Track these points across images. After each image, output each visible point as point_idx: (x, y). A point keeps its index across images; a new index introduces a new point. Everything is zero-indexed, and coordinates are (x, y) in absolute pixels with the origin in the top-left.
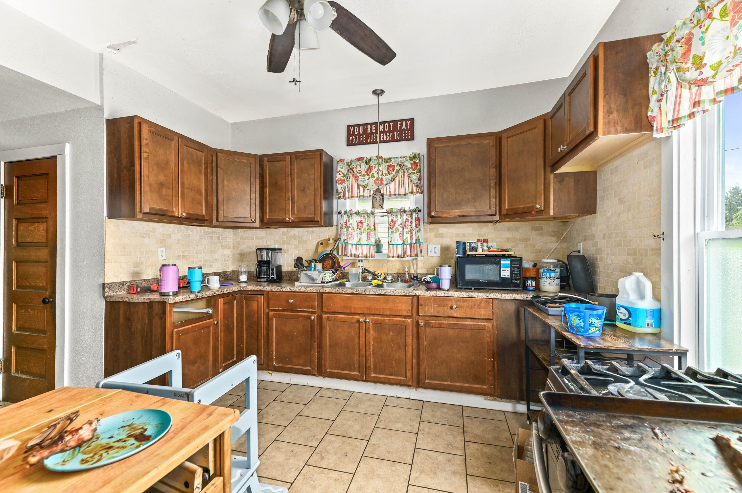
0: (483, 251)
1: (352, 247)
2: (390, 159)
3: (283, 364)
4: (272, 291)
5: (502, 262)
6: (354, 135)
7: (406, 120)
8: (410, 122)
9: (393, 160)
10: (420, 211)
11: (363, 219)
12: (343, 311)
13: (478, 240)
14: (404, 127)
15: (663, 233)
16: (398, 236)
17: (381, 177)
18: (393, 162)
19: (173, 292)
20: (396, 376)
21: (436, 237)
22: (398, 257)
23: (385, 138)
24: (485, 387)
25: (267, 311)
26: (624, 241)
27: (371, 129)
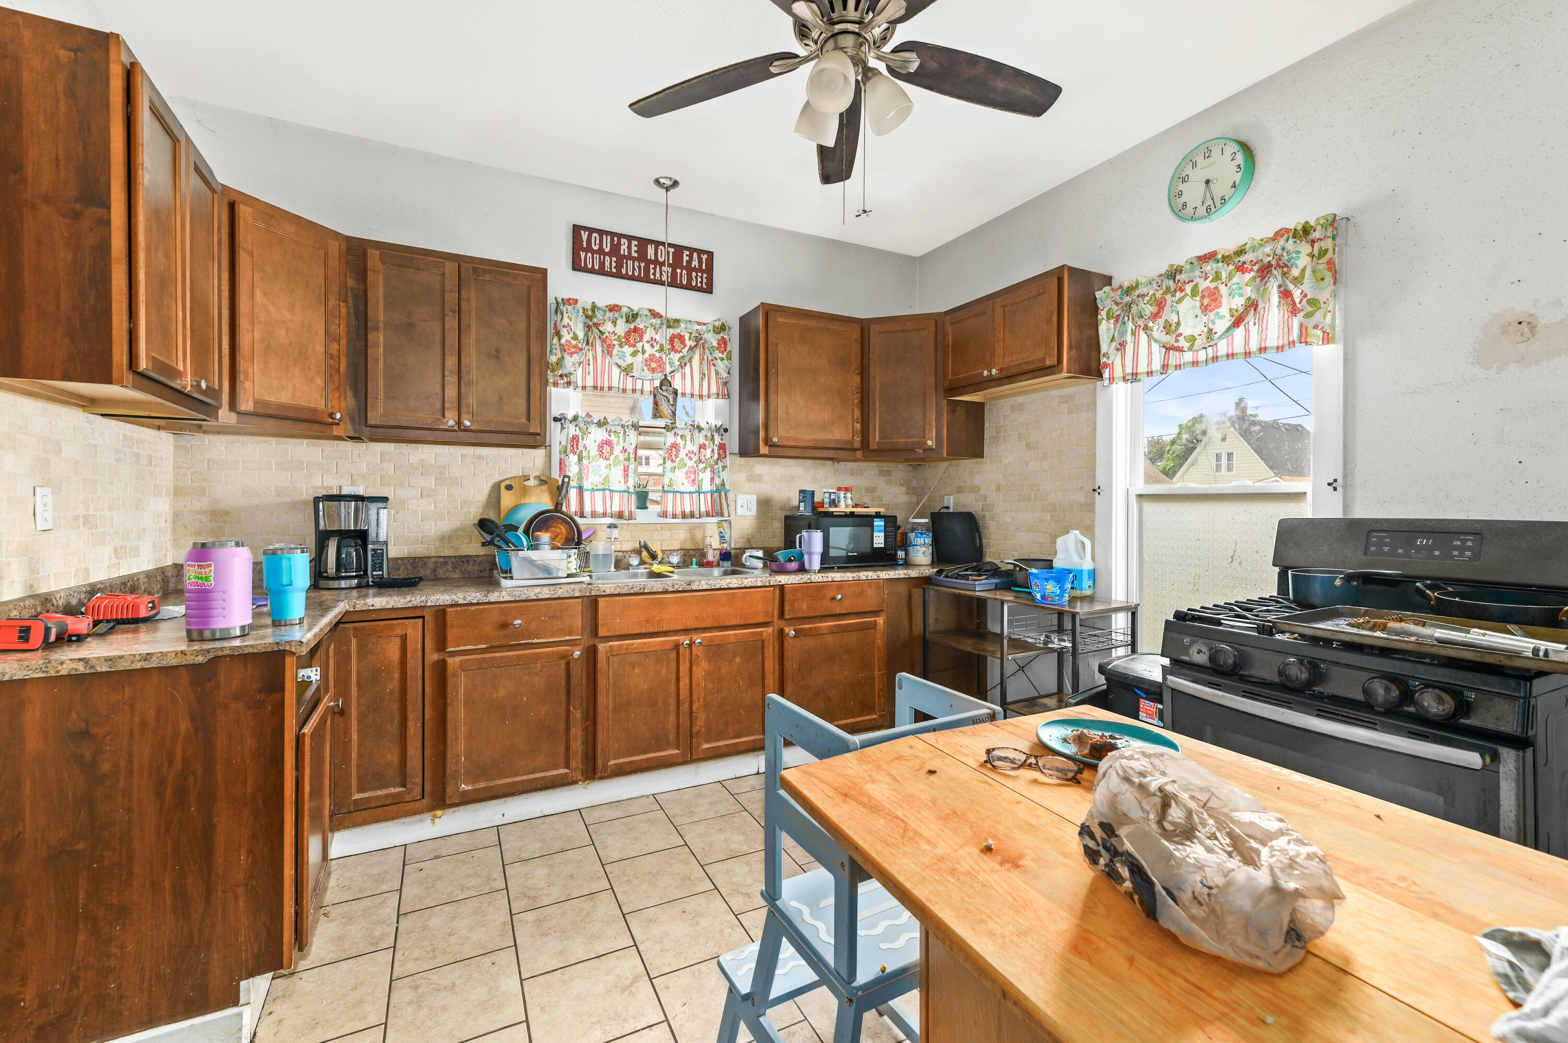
0: (847, 506)
1: (593, 499)
2: (677, 321)
3: (487, 780)
4: (456, 605)
5: (875, 523)
6: (589, 249)
7: (700, 252)
8: (706, 256)
9: (683, 325)
10: (726, 430)
11: (613, 438)
12: (644, 631)
13: (839, 489)
14: (695, 263)
15: (1099, 488)
16: (684, 475)
17: (658, 355)
18: (681, 330)
19: (243, 628)
20: (746, 736)
21: (750, 481)
22: (684, 516)
23: (658, 275)
24: (875, 716)
25: (433, 657)
26: (1035, 494)
27: (629, 248)
